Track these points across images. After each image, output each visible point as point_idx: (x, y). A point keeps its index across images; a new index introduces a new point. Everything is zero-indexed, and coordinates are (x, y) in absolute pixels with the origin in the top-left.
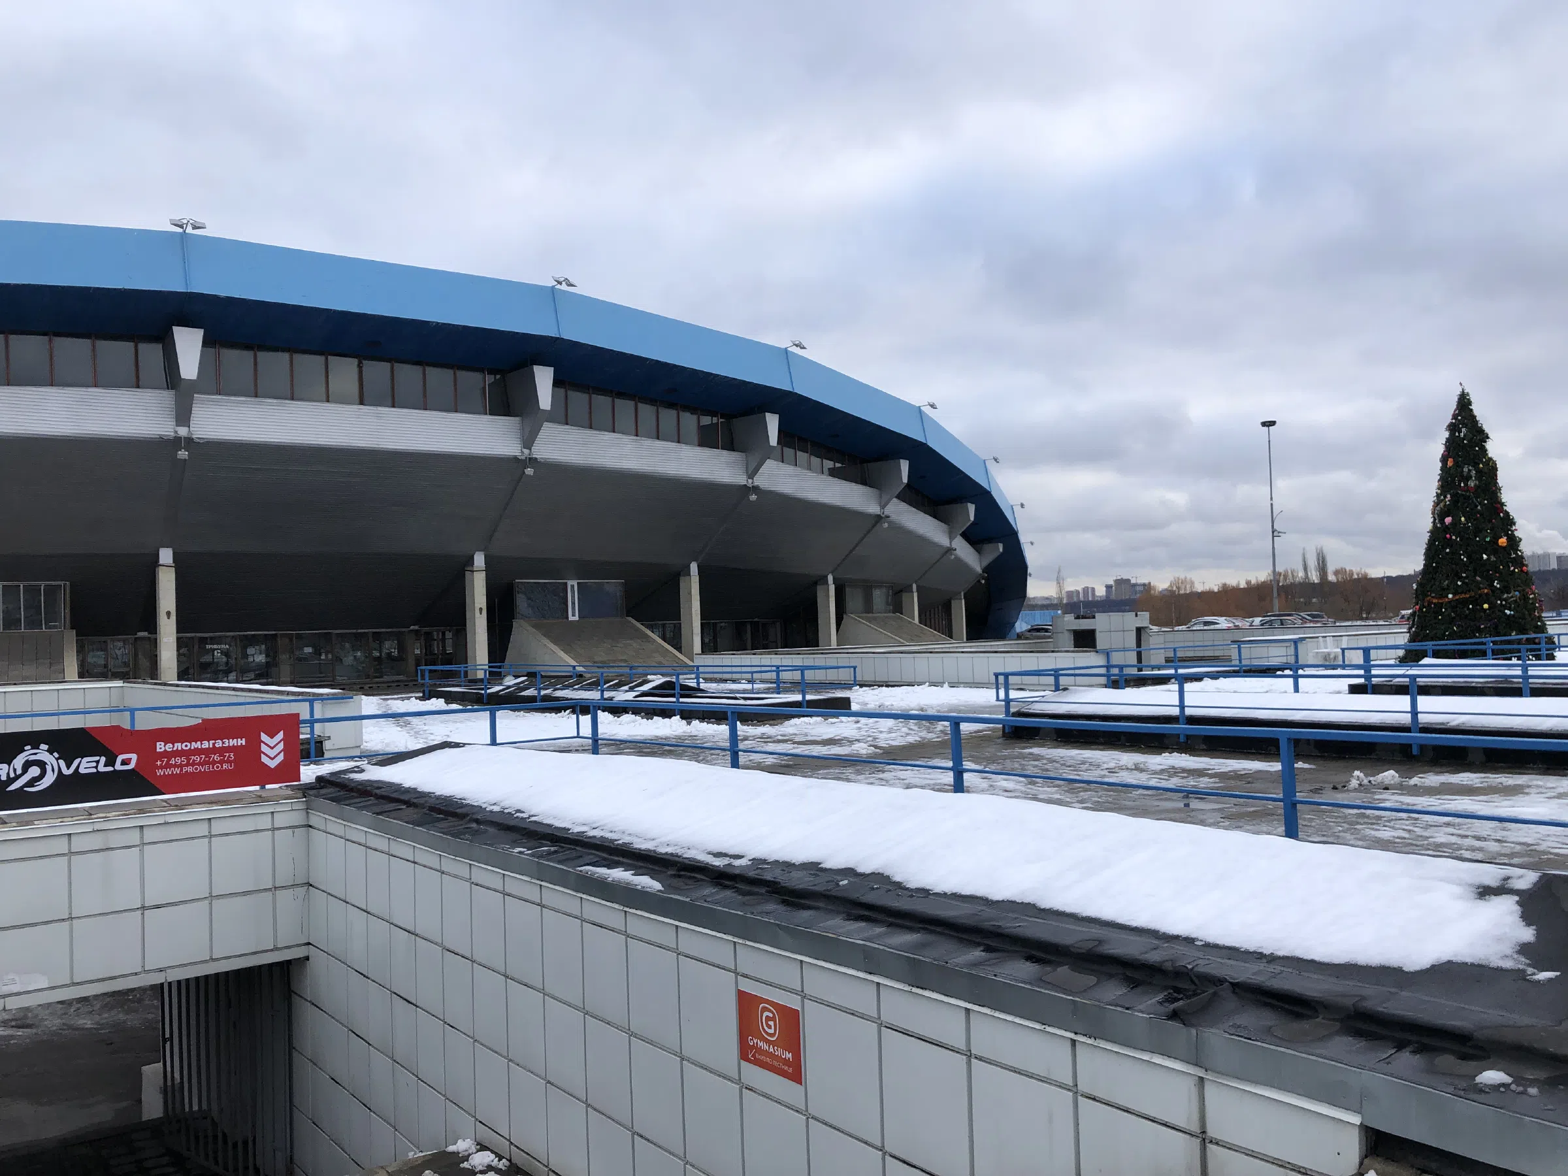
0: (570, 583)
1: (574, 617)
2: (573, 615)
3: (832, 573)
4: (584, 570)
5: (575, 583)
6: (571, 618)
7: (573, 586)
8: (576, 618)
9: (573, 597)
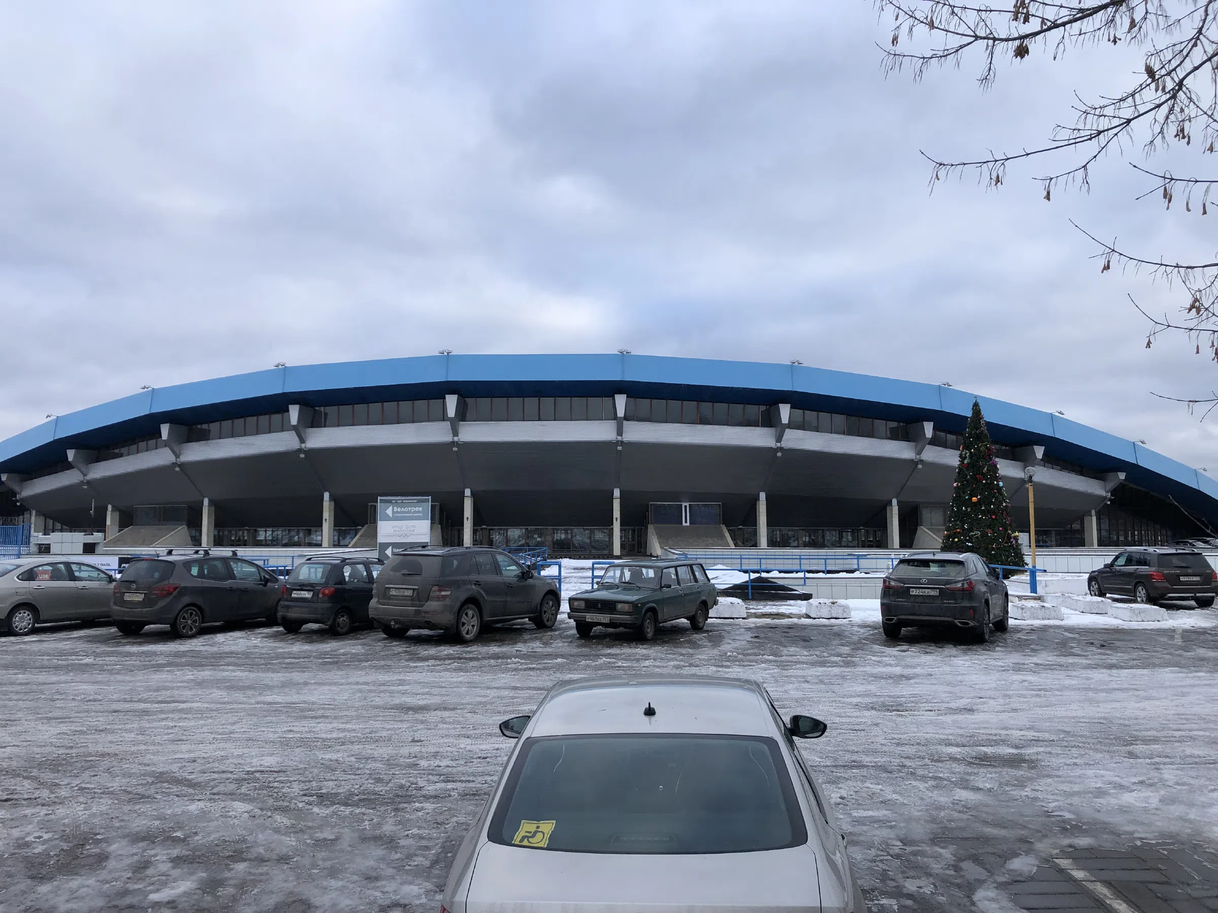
0: (684, 504)
1: (686, 524)
2: (686, 522)
3: (896, 497)
4: (693, 497)
5: (687, 504)
6: (684, 524)
7: (686, 507)
8: (688, 524)
9: (686, 513)
